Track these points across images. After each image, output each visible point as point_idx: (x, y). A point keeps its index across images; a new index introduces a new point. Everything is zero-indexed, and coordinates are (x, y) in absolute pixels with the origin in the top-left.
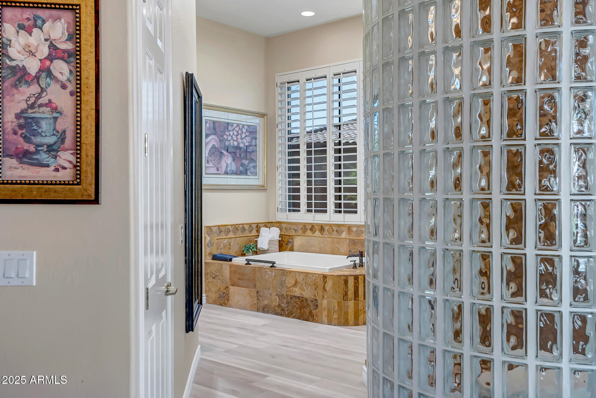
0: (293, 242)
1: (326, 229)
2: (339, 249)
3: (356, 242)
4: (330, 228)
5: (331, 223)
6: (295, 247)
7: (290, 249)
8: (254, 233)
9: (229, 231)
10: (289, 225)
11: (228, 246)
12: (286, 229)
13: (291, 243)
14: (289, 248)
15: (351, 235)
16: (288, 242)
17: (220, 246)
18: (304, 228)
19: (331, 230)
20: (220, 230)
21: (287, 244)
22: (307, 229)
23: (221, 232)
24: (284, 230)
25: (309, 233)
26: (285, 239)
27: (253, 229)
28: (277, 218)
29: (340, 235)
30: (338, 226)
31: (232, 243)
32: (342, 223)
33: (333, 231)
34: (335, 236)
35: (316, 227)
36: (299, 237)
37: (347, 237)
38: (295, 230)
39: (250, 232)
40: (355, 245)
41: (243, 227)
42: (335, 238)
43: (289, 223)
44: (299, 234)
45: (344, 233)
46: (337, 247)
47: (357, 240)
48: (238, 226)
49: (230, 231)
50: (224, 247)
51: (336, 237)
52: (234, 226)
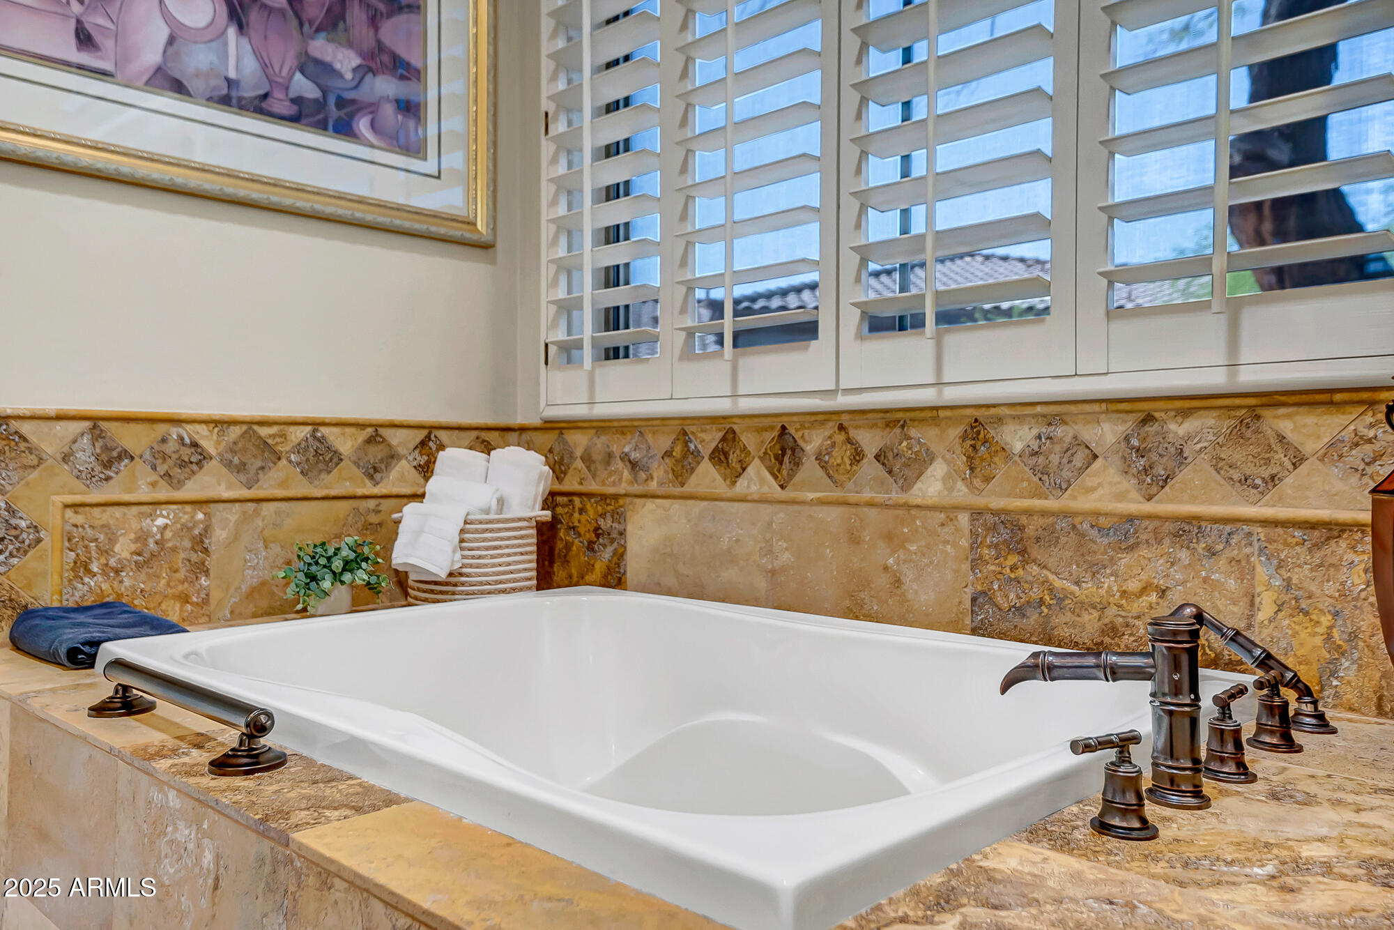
0: (622, 533)
1: (810, 448)
2: (898, 582)
3: (1030, 531)
4: (840, 438)
5: (844, 401)
6: (634, 566)
7: (605, 576)
8: (399, 477)
9: (195, 457)
10: (604, 438)
11: (182, 555)
12: (587, 459)
13: (612, 541)
14: (599, 567)
15: (987, 479)
16: (598, 536)
17: (105, 552)
18: (677, 452)
19: (841, 455)
20: (106, 449)
21: (590, 547)
22: (697, 455)
23: (112, 458)
24: (579, 464)
25: (707, 476)
26: (584, 518)
27: (392, 457)
28: (543, 404)
29: (906, 487)
30: (890, 424)
31: (220, 535)
32: (927, 397)
33: (858, 456)
34: (867, 495)
35: (749, 440)
36: (651, 505)
37: (961, 492)
38: (634, 465)
39: (373, 472)
40: (1023, 552)
41: (322, 440)
42: (871, 504)
43: (602, 426)
44: (653, 486)
45: (938, 469)
46: (886, 568)
47: (1042, 521)
48: (274, 430)
49: (205, 457)
50: (145, 560)
51: (880, 497)
52: (236, 432)
